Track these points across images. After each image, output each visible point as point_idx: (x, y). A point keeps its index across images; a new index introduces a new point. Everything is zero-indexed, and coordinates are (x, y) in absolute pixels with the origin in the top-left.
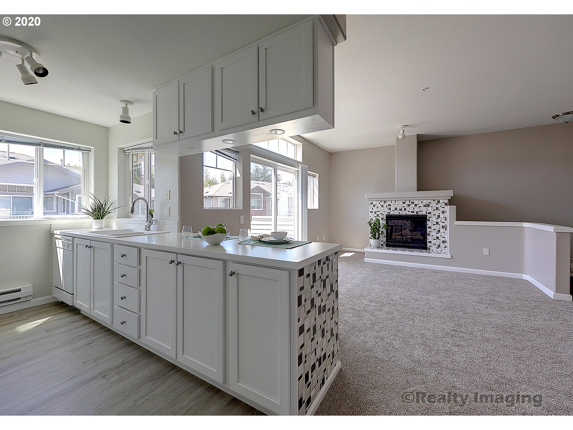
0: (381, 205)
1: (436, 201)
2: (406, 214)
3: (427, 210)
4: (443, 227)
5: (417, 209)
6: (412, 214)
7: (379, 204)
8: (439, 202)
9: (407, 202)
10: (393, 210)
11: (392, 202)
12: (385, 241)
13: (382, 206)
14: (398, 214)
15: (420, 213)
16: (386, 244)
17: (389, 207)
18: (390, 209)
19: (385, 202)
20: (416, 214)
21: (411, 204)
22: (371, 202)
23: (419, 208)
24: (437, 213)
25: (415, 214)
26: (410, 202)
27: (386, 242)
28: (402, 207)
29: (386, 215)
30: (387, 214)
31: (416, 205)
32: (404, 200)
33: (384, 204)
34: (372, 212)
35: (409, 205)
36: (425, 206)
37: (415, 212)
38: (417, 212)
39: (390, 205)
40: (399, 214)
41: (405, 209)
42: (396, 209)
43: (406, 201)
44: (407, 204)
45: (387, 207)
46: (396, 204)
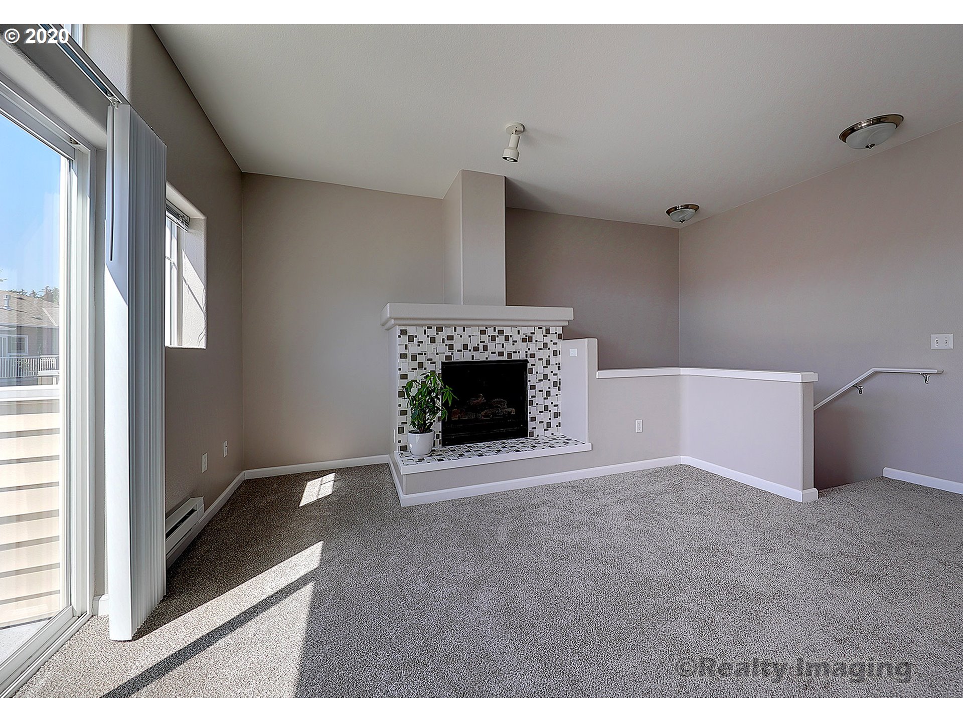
0: (428, 336)
1: (544, 329)
2: (487, 358)
3: (527, 350)
4: (555, 384)
5: (509, 348)
6: (501, 358)
7: (425, 334)
8: (548, 331)
9: (490, 331)
10: (458, 351)
11: (455, 331)
12: (440, 432)
13: (433, 340)
14: (471, 360)
15: (515, 357)
16: (441, 439)
17: (450, 342)
18: (451, 347)
19: (440, 329)
20: (507, 359)
21: (498, 336)
22: (404, 328)
23: (513, 344)
24: (545, 354)
25: (505, 358)
26: (495, 331)
27: (440, 434)
28: (479, 343)
29: (443, 363)
30: (444, 361)
31: (507, 338)
32: (483, 326)
33: (437, 334)
34: (403, 356)
35: (493, 339)
36: (524, 340)
37: (506, 354)
38: (510, 355)
39: (450, 338)
40: (473, 359)
41: (485, 348)
42: (465, 347)
43: (486, 328)
44: (489, 336)
45: (443, 342)
46: (465, 335)
